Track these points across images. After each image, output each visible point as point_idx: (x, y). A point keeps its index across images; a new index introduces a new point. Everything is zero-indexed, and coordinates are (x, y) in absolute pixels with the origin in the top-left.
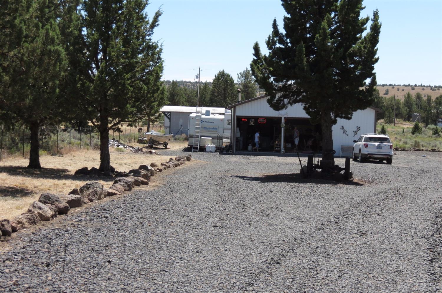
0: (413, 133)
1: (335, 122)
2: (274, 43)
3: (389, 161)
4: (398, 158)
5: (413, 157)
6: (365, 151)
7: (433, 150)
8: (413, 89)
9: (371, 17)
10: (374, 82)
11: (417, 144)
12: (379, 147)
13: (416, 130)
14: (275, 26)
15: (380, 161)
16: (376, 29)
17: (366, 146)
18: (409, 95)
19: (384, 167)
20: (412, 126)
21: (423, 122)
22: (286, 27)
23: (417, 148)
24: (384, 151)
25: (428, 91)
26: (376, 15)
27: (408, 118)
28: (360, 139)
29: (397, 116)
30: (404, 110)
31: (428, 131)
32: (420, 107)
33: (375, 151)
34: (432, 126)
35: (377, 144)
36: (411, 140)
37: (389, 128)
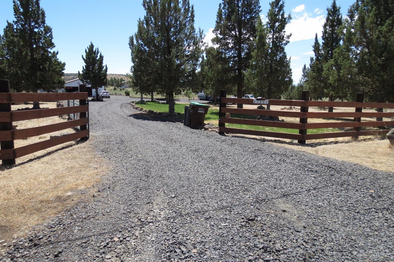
0: (114, 90)
1: (98, 89)
2: (84, 71)
3: (109, 97)
4: (111, 97)
5: (115, 97)
6: (103, 95)
7: (120, 95)
8: (113, 75)
9: (105, 66)
10: (107, 80)
11: (116, 93)
12: (106, 94)
13: (115, 89)
14: (83, 67)
15: (107, 98)
16: (107, 68)
17: (103, 94)
18: (112, 78)
19: (108, 99)
20: (114, 88)
21: (117, 86)
22: (85, 67)
23: (116, 94)
24: (108, 95)
25: (118, 76)
26: (106, 65)
27: (112, 85)
28: (101, 92)
29: (108, 85)
30: (111, 83)
31: (118, 89)
32: (116, 82)
33: (105, 95)
34: (120, 88)
35: (106, 93)
36: (114, 92)
37: (106, 88)
